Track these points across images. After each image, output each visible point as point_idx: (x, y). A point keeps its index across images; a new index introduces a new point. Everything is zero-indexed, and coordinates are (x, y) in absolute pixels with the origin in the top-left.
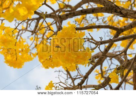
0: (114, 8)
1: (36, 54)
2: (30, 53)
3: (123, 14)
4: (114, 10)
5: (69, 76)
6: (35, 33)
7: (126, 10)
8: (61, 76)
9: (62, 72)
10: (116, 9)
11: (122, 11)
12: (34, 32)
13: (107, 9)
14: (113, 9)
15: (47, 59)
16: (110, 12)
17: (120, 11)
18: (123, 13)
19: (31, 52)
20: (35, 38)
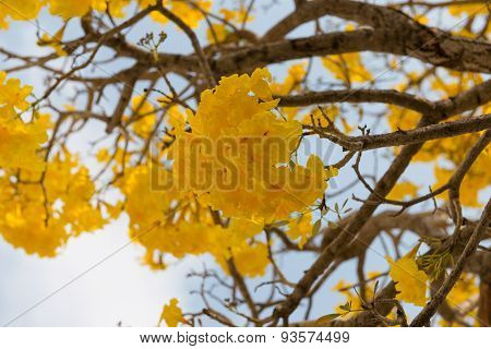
0: (414, 35)
1: (120, 206)
2: (99, 201)
3: (447, 56)
4: (414, 42)
5: (239, 295)
6: (119, 123)
7: (458, 41)
8: (209, 293)
9: (216, 276)
10: (419, 37)
11: (442, 46)
12: (113, 121)
13: (386, 36)
14: (408, 37)
15: (158, 223)
16: (399, 48)
17: (437, 45)
18: (448, 53)
19: (101, 197)
20: (116, 152)
